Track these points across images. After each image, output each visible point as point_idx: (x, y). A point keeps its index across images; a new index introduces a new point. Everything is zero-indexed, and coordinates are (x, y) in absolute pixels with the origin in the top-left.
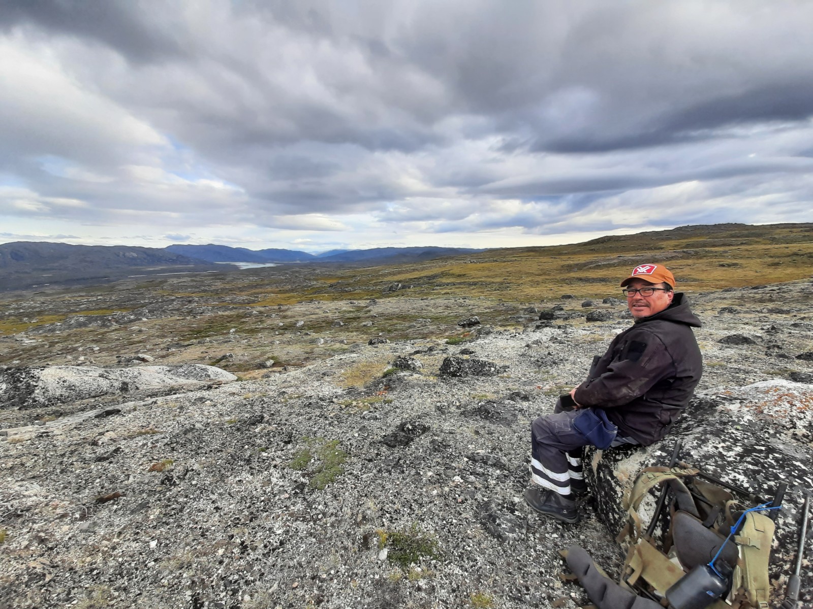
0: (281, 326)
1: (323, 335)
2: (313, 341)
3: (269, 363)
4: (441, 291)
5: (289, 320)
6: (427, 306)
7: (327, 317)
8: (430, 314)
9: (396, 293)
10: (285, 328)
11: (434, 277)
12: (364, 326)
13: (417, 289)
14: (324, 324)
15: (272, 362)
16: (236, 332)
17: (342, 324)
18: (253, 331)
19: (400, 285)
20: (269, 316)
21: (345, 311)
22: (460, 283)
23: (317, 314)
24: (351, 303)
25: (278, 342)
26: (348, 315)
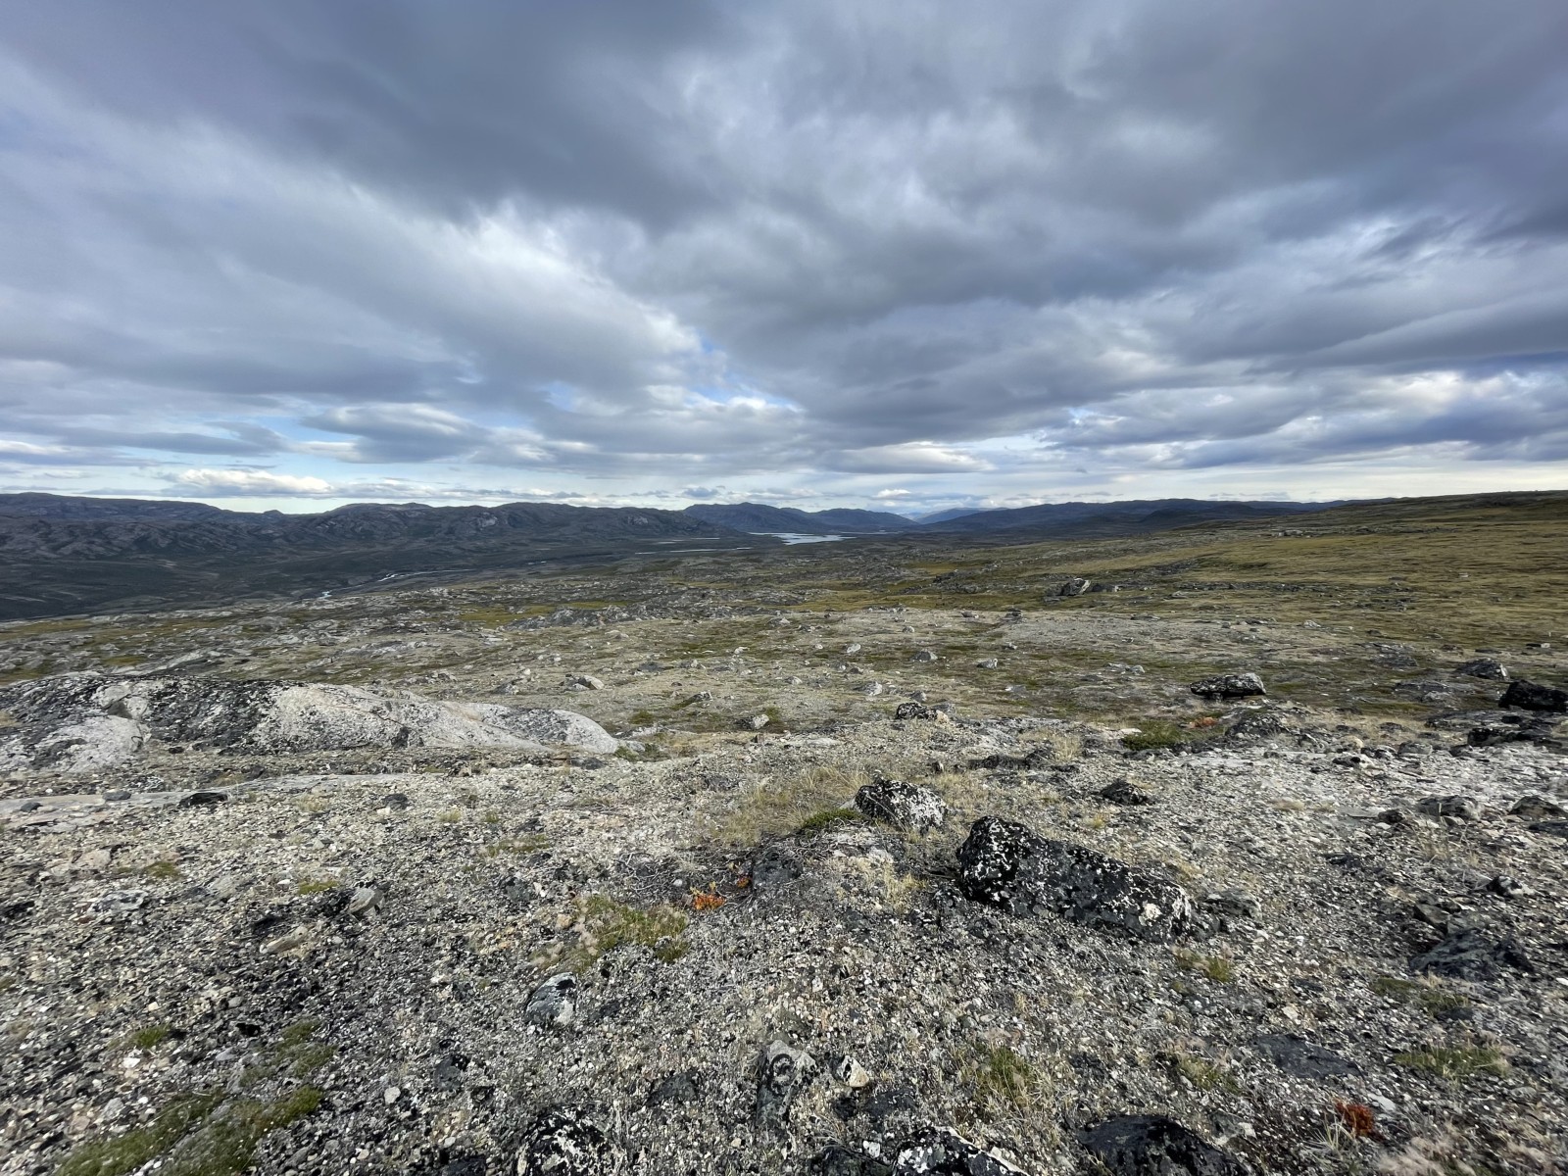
0: (819, 651)
1: (885, 677)
2: (861, 688)
3: (759, 721)
4: (1190, 601)
5: (837, 640)
6: (1144, 634)
7: (908, 640)
8: (1147, 655)
9: (1076, 601)
10: (824, 655)
11: (1177, 567)
12: (980, 666)
13: (1130, 594)
14: (898, 654)
15: (765, 718)
16: (742, 653)
17: (934, 657)
18: (771, 655)
19: (1087, 584)
20: (804, 629)
21: (949, 631)
22: (1249, 585)
23: (889, 632)
24: (965, 616)
25: (798, 681)
26: (951, 640)
